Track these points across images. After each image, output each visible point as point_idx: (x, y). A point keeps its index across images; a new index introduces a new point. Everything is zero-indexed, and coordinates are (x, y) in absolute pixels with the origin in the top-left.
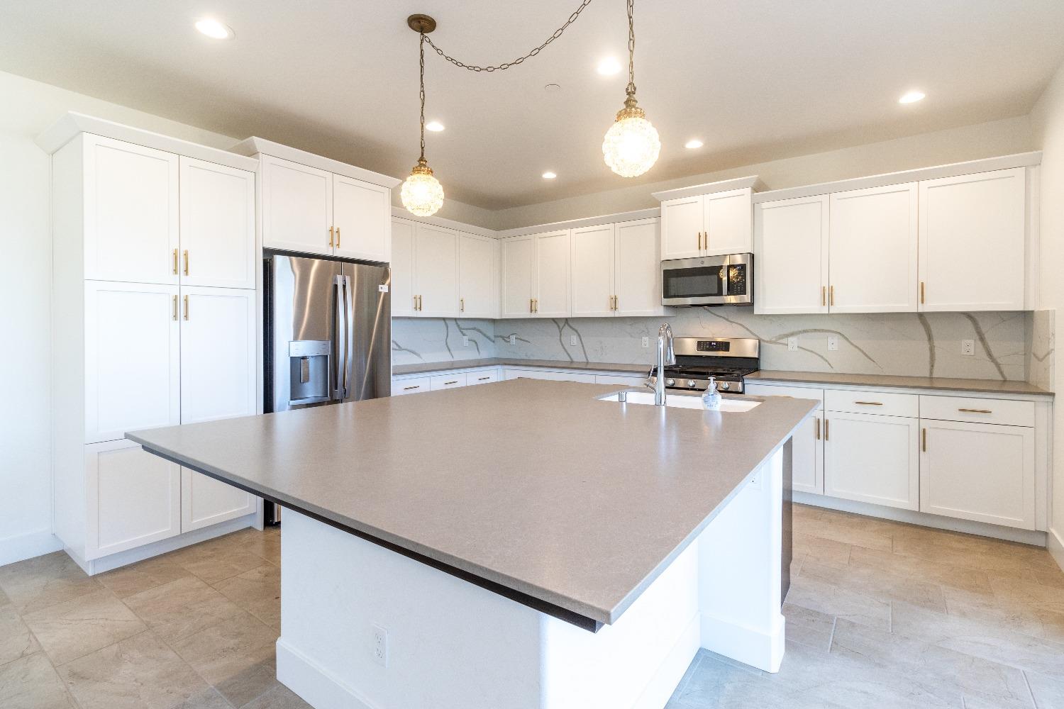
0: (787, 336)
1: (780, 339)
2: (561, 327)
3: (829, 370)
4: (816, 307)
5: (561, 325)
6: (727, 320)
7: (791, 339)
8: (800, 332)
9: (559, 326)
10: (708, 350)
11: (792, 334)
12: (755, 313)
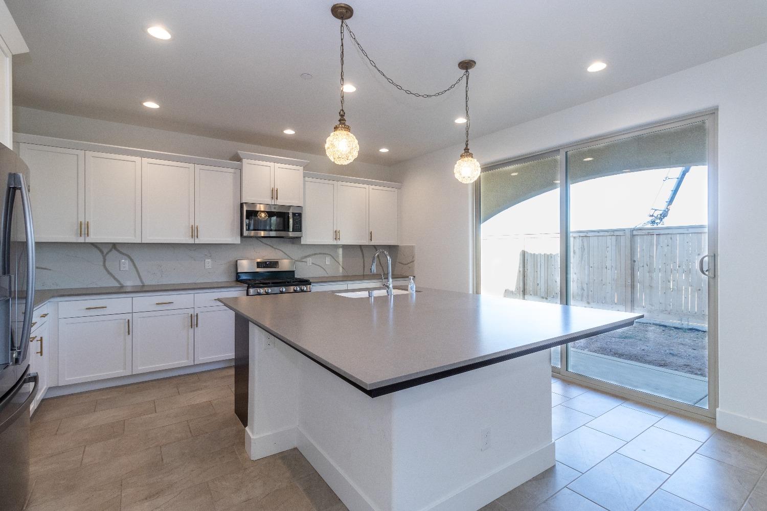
0: (306, 257)
1: (302, 259)
2: (105, 253)
3: (326, 275)
4: (331, 241)
5: (105, 251)
6: (272, 247)
7: (308, 259)
8: (313, 255)
9: (102, 252)
10: (264, 267)
11: (309, 256)
12: (302, 243)
